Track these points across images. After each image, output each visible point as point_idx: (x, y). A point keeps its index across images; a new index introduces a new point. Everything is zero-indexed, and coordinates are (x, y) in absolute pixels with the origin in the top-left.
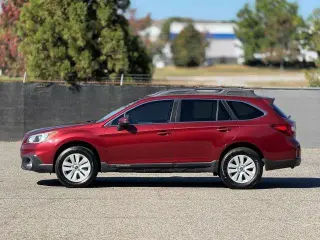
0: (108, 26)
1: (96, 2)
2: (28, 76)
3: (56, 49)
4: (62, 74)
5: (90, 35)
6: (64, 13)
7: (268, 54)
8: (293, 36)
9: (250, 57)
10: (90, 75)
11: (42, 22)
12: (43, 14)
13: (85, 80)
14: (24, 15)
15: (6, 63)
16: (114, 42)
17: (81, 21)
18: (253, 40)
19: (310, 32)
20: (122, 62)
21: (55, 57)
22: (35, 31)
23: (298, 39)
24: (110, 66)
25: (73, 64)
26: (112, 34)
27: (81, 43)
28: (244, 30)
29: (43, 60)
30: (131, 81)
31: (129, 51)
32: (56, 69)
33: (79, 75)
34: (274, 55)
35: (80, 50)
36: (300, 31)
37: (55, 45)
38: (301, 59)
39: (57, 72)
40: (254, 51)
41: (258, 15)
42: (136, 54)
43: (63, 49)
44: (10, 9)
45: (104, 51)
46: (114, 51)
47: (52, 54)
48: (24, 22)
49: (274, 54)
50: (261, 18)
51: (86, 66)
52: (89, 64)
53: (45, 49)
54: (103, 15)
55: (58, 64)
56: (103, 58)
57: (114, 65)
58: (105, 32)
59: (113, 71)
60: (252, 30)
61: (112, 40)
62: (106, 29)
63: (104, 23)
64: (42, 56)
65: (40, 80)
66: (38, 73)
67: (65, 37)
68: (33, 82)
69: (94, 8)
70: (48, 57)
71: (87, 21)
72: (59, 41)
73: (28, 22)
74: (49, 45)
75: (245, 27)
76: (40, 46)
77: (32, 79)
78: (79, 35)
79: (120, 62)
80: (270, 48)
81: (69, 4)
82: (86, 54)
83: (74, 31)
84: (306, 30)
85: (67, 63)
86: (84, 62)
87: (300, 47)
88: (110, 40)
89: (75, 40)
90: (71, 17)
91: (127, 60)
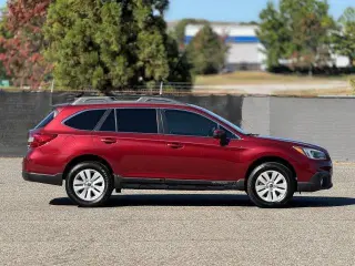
0: (146, 29)
1: (131, 3)
2: (56, 85)
3: (87, 55)
4: (95, 82)
5: (124, 38)
6: (95, 15)
7: (295, 60)
8: (323, 39)
9: (274, 63)
10: (125, 83)
11: (71, 24)
12: (72, 15)
13: (120, 88)
14: (51, 17)
15: (12, 71)
16: (154, 46)
17: (115, 23)
18: (277, 44)
19: (341, 34)
20: (162, 69)
21: (86, 63)
22: (63, 36)
23: (327, 43)
24: (148, 73)
25: (106, 71)
26: (151, 37)
27: (115, 48)
28: (267, 32)
29: (73, 66)
30: (171, 90)
31: (169, 56)
32: (87, 76)
33: (114, 84)
34: (302, 61)
35: (114, 55)
36: (330, 33)
37: (86, 50)
38: (330, 65)
39: (89, 80)
40: (279, 56)
41: (282, 16)
42: (176, 60)
43: (95, 54)
44: (20, 11)
45: (141, 57)
46: (153, 56)
47: (82, 61)
48: (51, 25)
49: (302, 59)
50: (286, 19)
51: (121, 73)
52: (124, 70)
53: (74, 54)
54: (140, 16)
55: (90, 71)
56: (140, 64)
57: (153, 72)
58: (142, 35)
59: (152, 78)
60: (275, 33)
61: (151, 44)
62: (143, 32)
63: (141, 25)
64: (72, 62)
65: (69, 89)
66: (67, 82)
67: (98, 41)
68: (62, 92)
69: (129, 8)
70: (78, 63)
71: (122, 23)
72: (91, 46)
73: (55, 25)
74: (79, 50)
75: (268, 29)
76: (69, 51)
77: (60, 88)
78: (113, 39)
79: (160, 69)
80: (296, 53)
81: (101, 5)
82: (121, 59)
83: (107, 34)
84: (337, 32)
85: (99, 70)
86: (118, 69)
87: (330, 51)
88: (148, 45)
89: (108, 44)
90: (105, 19)
91: (167, 66)
